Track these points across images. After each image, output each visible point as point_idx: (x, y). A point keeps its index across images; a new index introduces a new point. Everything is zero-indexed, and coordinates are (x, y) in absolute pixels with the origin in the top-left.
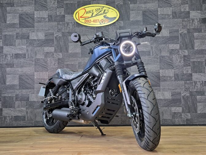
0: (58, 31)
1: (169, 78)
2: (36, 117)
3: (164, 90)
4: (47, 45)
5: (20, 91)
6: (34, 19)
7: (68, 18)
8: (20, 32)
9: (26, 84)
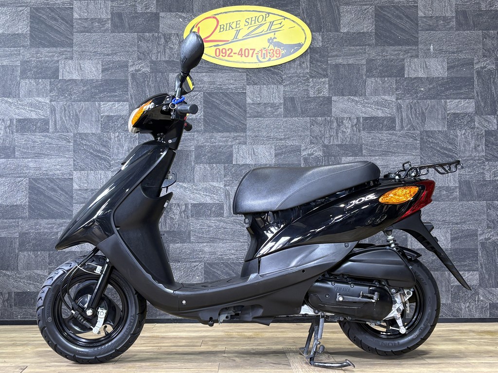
0: (139, 59)
1: (445, 193)
4: (108, 97)
5: (33, 222)
6: (73, 23)
7: (167, 20)
8: (33, 59)
9: (50, 202)
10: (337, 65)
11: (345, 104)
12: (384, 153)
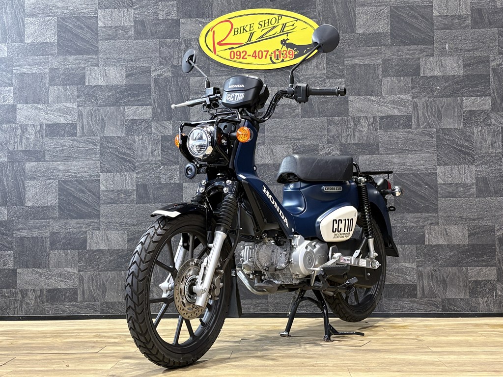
0: (161, 64)
1: (462, 189)
2: (104, 291)
3: (449, 220)
4: (132, 101)
5: (63, 222)
6: (98, 31)
7: (187, 26)
8: (61, 67)
9: (79, 203)
10: (353, 65)
11: (361, 104)
12: (400, 151)
